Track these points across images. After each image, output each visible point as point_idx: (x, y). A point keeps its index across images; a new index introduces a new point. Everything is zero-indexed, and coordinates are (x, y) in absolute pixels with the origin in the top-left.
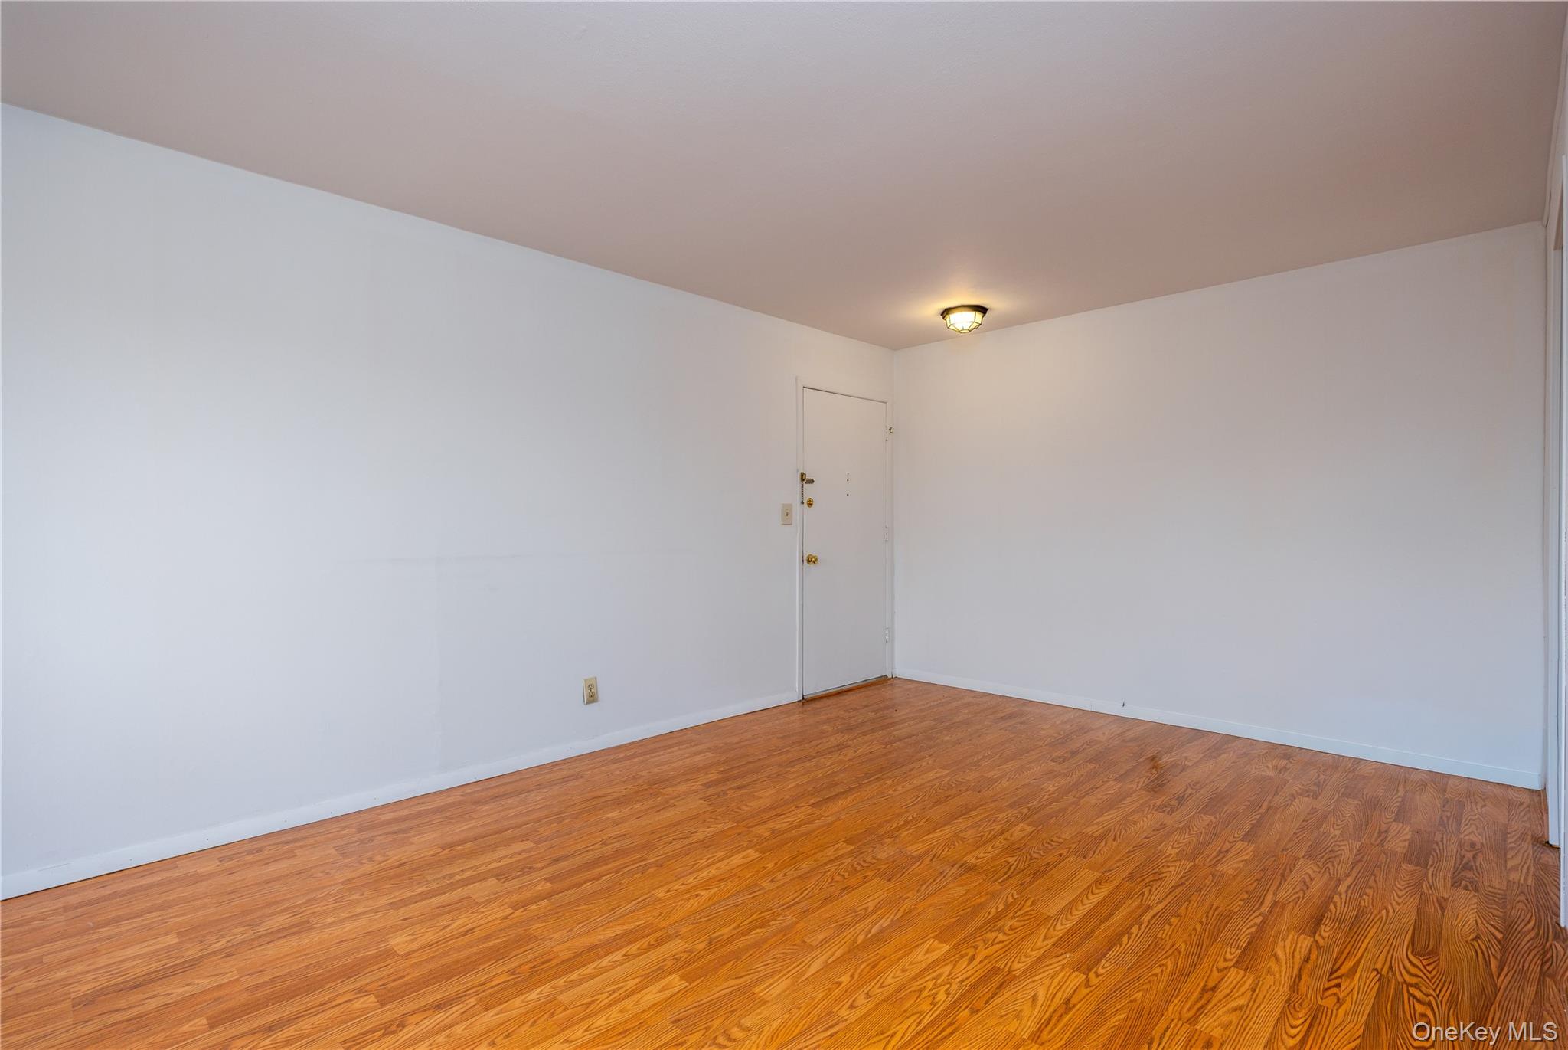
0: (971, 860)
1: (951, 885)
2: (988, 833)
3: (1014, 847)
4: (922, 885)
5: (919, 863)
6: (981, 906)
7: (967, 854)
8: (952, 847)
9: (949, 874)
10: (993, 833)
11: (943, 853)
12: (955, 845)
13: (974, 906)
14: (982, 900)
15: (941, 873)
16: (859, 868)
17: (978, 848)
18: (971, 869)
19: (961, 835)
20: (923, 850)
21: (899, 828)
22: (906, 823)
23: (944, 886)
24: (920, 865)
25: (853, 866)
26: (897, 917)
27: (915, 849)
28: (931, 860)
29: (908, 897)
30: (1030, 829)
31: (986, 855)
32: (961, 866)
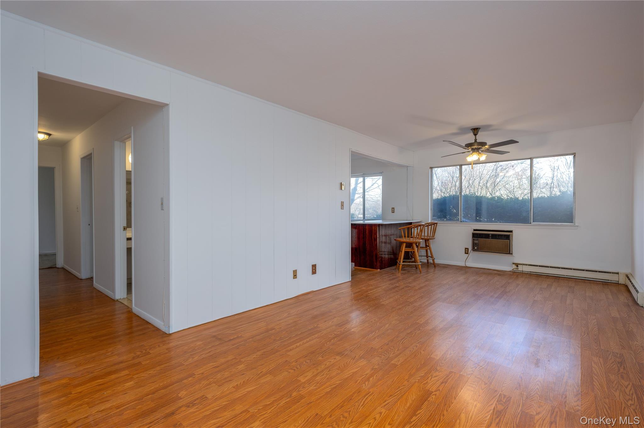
0: (338, 358)
1: (348, 347)
2: (325, 374)
3: (316, 365)
4: (360, 346)
5: (361, 355)
6: (339, 341)
7: (339, 360)
8: (345, 364)
9: (349, 351)
10: (322, 374)
11: (350, 360)
12: (344, 365)
13: (342, 340)
14: (338, 343)
15: (352, 351)
16: (385, 352)
17: (333, 364)
18: (339, 354)
19: (339, 372)
20: (359, 362)
21: (372, 375)
22: (368, 379)
23: (351, 346)
24: (360, 354)
25: (388, 353)
26: (367, 337)
27: (363, 363)
28: (355, 357)
29: (364, 342)
30: (300, 378)
31: (330, 361)
32: (343, 355)
